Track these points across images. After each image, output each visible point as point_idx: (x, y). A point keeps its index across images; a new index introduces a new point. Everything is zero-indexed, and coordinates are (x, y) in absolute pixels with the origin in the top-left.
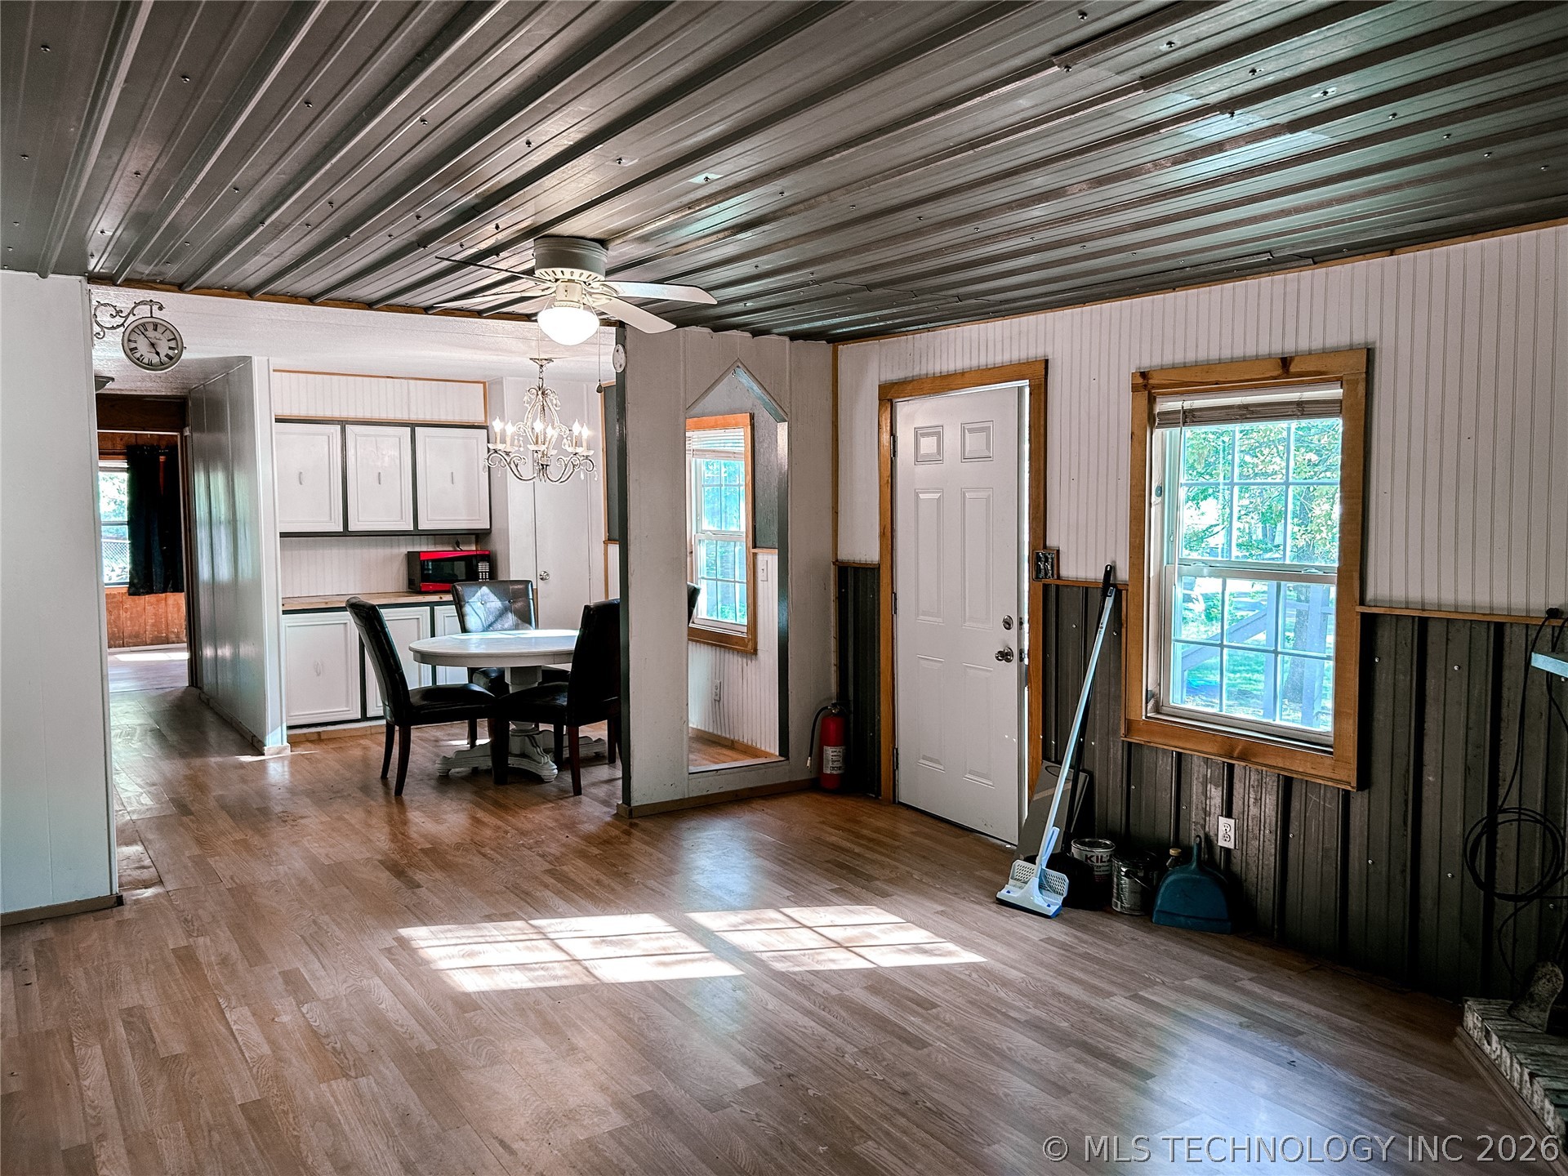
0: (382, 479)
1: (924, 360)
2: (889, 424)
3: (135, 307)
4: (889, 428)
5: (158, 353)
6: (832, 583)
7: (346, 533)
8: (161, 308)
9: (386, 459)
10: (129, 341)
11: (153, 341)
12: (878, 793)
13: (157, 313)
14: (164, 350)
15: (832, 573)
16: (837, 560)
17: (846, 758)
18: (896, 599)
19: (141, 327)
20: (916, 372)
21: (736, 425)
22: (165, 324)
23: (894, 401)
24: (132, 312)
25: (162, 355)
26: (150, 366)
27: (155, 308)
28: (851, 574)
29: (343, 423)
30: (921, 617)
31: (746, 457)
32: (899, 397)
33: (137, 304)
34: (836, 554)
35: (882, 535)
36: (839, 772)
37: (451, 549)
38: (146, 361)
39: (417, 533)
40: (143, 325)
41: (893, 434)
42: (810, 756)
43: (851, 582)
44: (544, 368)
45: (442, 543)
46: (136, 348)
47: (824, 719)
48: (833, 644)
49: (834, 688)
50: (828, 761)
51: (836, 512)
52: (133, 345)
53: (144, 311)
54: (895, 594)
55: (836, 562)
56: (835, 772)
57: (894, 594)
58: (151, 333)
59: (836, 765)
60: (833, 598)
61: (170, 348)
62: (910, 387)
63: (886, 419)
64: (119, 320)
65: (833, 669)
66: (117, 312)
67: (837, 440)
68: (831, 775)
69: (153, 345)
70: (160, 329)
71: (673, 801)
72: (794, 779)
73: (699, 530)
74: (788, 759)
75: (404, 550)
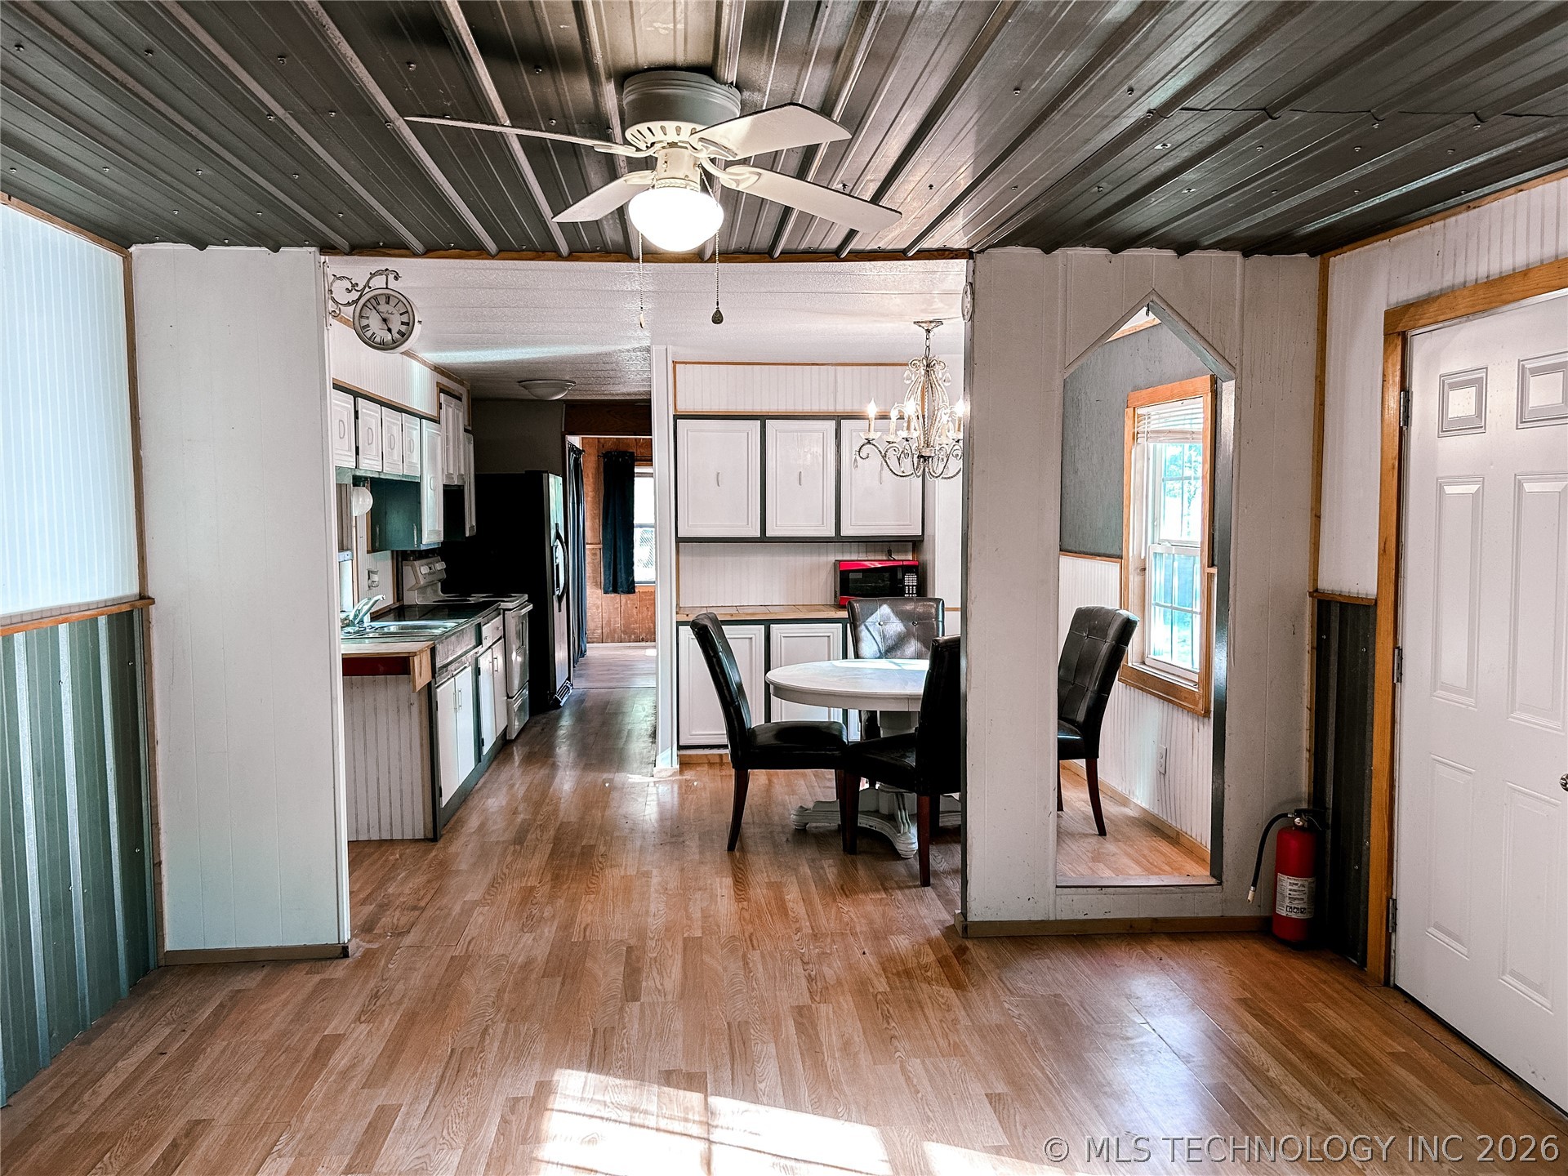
0: (802, 479)
1: (1461, 260)
2: (1398, 373)
3: (370, 279)
4: (1398, 379)
5: (390, 330)
6: (1308, 624)
7: (764, 539)
8: (396, 278)
9: (809, 456)
10: (361, 317)
11: (384, 316)
12: (1363, 963)
13: (393, 284)
14: (396, 326)
15: (1308, 609)
16: (1316, 590)
17: (1316, 898)
18: (1401, 658)
19: (373, 301)
20: (1447, 281)
21: (1194, 395)
22: (397, 295)
23: (1410, 334)
24: (367, 285)
25: (394, 331)
26: (383, 346)
27: (391, 277)
28: (1335, 611)
29: (763, 418)
30: (1440, 693)
31: (1205, 437)
32: (1414, 328)
33: (373, 275)
34: (1315, 580)
35: (1383, 552)
36: (1300, 916)
37: (885, 558)
38: (378, 339)
39: (839, 540)
40: (375, 298)
41: (1405, 389)
42: (1254, 884)
43: (1335, 625)
44: (931, 334)
45: (875, 551)
46: (368, 326)
47: (1281, 833)
48: (1305, 718)
49: (1304, 786)
50: (1284, 897)
51: (1317, 517)
52: (364, 322)
53: (378, 282)
54: (1401, 650)
55: (1315, 592)
56: (1294, 916)
57: (1398, 650)
58: (383, 307)
59: (1296, 904)
60: (1308, 648)
61: (403, 323)
62: (1434, 308)
63: (1394, 365)
64: (355, 295)
65: (1305, 755)
66: (353, 286)
67: (1322, 404)
68: (1287, 918)
69: (385, 320)
70: (393, 302)
71: (1030, 922)
72: (1230, 913)
73: (1156, 540)
74: (1220, 883)
75: (832, 558)
